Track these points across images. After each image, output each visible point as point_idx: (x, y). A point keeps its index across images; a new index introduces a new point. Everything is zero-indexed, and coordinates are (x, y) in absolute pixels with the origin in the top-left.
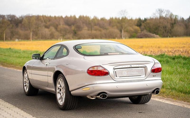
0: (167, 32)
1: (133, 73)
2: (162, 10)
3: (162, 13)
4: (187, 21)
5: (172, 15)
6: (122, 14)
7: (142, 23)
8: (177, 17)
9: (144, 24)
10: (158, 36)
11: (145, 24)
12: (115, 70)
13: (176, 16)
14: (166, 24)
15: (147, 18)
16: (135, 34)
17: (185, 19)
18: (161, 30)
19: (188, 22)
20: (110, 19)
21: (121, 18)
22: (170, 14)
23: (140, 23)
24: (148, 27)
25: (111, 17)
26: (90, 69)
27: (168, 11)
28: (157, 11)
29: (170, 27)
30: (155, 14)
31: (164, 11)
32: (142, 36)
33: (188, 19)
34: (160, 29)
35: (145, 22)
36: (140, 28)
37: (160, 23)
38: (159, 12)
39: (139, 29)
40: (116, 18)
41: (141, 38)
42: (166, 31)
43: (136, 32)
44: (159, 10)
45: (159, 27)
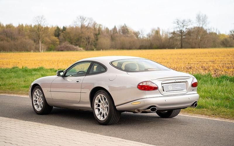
0: (91, 45)
1: (177, 88)
2: (84, 18)
3: (84, 21)
4: (112, 31)
5: (95, 24)
6: (39, 21)
7: (60, 32)
8: (101, 27)
9: (63, 33)
10: (82, 49)
11: (65, 33)
12: (163, 85)
13: (100, 25)
14: (89, 34)
15: (66, 26)
16: (52, 45)
17: (110, 30)
18: (83, 42)
19: (113, 33)
20: (18, 26)
21: (33, 26)
22: (93, 22)
23: (58, 32)
24: (68, 38)
25: (21, 24)
26: (140, 85)
27: (91, 19)
28: (78, 19)
29: (94, 38)
30: (75, 22)
31: (86, 19)
32: (62, 49)
33: (113, 29)
34: (82, 40)
35: (64, 31)
36: (59, 39)
37: (82, 33)
38: (80, 20)
39: (57, 40)
40: (27, 26)
41: (62, 51)
42: (89, 42)
43: (54, 43)
44: (81, 18)
45: (81, 37)
